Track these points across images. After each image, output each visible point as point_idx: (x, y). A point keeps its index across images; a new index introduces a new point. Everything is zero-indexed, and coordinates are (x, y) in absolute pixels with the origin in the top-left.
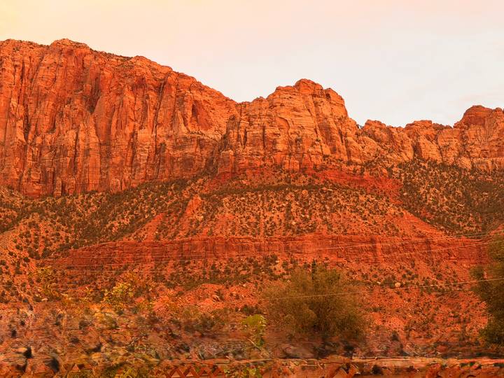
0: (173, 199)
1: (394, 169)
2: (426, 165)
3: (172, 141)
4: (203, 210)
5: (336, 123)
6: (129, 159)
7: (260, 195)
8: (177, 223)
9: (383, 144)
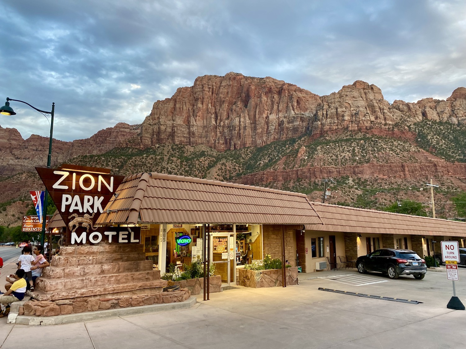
0: (289, 149)
1: (411, 126)
2: (430, 123)
3: (287, 119)
4: (306, 153)
5: (377, 103)
6: (265, 130)
7: (337, 145)
8: (294, 161)
9: (404, 113)
